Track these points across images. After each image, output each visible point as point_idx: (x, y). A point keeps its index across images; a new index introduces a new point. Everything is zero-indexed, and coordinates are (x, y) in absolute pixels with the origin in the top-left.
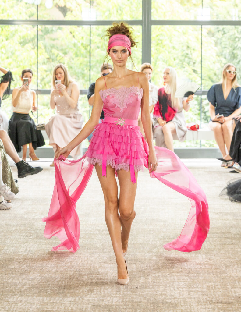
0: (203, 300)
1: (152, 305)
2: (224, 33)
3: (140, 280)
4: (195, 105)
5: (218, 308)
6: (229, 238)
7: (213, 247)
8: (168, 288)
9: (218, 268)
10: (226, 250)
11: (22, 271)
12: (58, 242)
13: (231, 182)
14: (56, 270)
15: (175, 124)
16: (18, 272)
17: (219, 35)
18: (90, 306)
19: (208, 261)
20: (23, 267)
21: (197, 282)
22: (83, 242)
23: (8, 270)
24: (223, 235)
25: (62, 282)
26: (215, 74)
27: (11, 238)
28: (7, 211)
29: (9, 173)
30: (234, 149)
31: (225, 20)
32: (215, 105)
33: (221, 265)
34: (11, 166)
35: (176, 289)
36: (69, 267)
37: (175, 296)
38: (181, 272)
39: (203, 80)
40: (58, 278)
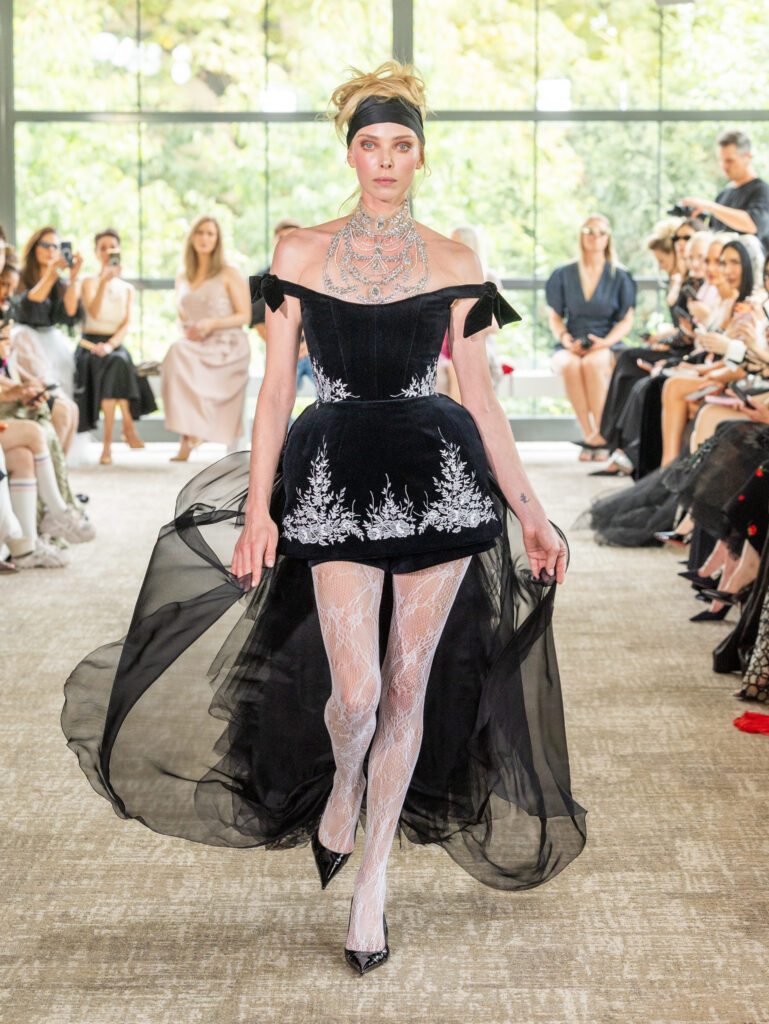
6: (587, 633)
13: (600, 497)
17: (587, 144)
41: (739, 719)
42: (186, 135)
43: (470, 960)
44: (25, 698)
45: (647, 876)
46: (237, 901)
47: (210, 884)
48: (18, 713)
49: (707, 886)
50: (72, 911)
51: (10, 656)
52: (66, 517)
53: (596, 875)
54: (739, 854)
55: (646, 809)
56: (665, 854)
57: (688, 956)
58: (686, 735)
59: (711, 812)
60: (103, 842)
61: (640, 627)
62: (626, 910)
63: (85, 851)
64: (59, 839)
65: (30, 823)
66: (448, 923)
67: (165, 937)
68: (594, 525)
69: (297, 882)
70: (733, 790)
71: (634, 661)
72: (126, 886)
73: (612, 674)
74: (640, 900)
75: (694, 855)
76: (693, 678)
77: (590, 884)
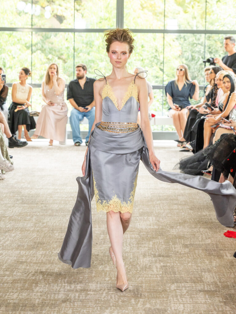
0: (148, 254)
1: (107, 258)
3: (100, 237)
5: (160, 261)
6: (176, 204)
7: (163, 211)
9: (164, 228)
10: (173, 214)
11: (7, 229)
12: (38, 206)
13: (183, 159)
14: (34, 229)
16: (3, 230)
19: (156, 223)
20: (7, 227)
21: (145, 239)
22: (58, 207)
24: (172, 202)
25: (37, 238)
27: (2, 203)
29: (5, 150)
30: (187, 131)
33: (167, 226)
35: (128, 245)
36: (45, 227)
37: (126, 251)
38: (134, 231)
40: (35, 235)
41: (225, 233)
42: (49, 36)
43: (132, 312)
45: (192, 285)
46: (56, 291)
49: (212, 288)
52: (4, 163)
53: (176, 284)
54: (223, 278)
55: (193, 262)
56: (199, 277)
57: (205, 311)
58: (207, 238)
59: (215, 264)
60: (12, 271)
61: (194, 202)
62: (185, 296)
63: (6, 274)
66: (126, 299)
67: (31, 303)
68: (180, 168)
69: (76, 285)
70: (222, 256)
71: (192, 213)
73: (184, 217)
74: (190, 292)
75: (208, 278)
76: (211, 219)
77: (173, 287)
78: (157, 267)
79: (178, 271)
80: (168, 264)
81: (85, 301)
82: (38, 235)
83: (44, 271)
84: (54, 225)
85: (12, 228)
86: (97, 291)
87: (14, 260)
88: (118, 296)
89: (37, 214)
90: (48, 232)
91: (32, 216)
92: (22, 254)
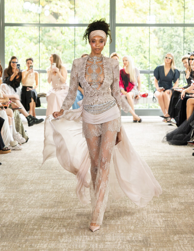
0: (151, 210)
1: (117, 214)
2: (164, 32)
4: (145, 80)
5: (161, 216)
6: (168, 169)
7: (158, 175)
8: (128, 203)
10: (167, 177)
11: (30, 191)
12: (54, 172)
14: (53, 191)
15: (134, 93)
16: (27, 192)
17: (161, 33)
18: (75, 214)
20: (30, 189)
23: (20, 191)
25: (57, 198)
26: (159, 59)
27: (23, 169)
28: (19, 151)
30: (171, 109)
31: (165, 23)
32: (158, 80)
33: (163, 187)
34: (23, 121)
36: (61, 189)
37: (132, 208)
39: (151, 63)
40: (54, 195)
42: (48, 31)
44: (14, 186)
45: (192, 236)
46: (79, 242)
47: (71, 237)
48: (12, 190)
50: (33, 245)
51: (8, 174)
52: (17, 135)
53: (178, 235)
55: (190, 217)
60: (40, 226)
61: (183, 167)
62: (187, 245)
63: (35, 228)
64: (27, 225)
65: (19, 220)
66: (138, 248)
69: (95, 237)
71: (182, 176)
72: (47, 238)
73: (176, 180)
77: (176, 238)
78: (160, 221)
79: (178, 225)
80: (169, 219)
81: (104, 250)
82: (57, 196)
83: (66, 225)
84: (69, 187)
85: (34, 190)
86: (113, 242)
87: (40, 217)
88: (131, 245)
89: (53, 178)
90: (65, 193)
91: (50, 180)
92: (46, 212)
